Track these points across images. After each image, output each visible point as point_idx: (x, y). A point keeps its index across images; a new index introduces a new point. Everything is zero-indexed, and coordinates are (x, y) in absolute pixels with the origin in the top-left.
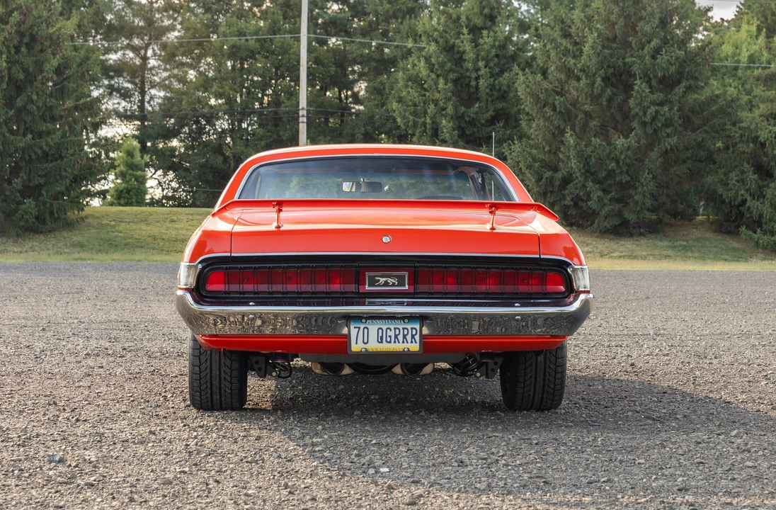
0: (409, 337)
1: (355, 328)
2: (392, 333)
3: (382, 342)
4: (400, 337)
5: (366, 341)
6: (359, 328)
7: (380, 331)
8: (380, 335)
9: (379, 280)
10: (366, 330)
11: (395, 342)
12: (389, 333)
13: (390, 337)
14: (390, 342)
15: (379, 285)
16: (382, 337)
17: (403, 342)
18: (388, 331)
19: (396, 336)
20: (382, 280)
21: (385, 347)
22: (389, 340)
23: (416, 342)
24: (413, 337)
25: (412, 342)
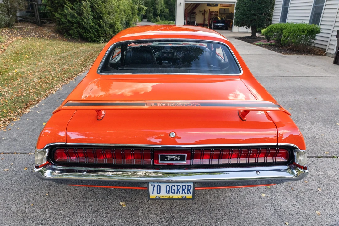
0: (186, 190)
1: (152, 185)
2: (175, 188)
3: (169, 193)
4: (181, 190)
5: (159, 192)
6: (155, 185)
7: (168, 187)
8: (168, 189)
9: (167, 158)
10: (159, 186)
11: (177, 193)
12: (174, 188)
13: (174, 190)
14: (174, 193)
15: (168, 160)
16: (169, 191)
17: (182, 193)
18: (173, 187)
19: (178, 190)
20: (169, 157)
21: (171, 195)
22: (173, 191)
23: (190, 193)
24: (189, 190)
25: (188, 193)
